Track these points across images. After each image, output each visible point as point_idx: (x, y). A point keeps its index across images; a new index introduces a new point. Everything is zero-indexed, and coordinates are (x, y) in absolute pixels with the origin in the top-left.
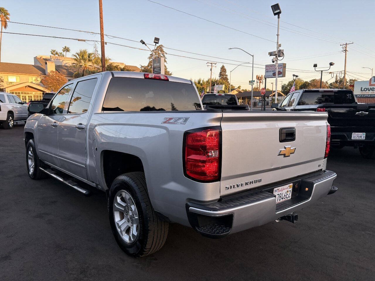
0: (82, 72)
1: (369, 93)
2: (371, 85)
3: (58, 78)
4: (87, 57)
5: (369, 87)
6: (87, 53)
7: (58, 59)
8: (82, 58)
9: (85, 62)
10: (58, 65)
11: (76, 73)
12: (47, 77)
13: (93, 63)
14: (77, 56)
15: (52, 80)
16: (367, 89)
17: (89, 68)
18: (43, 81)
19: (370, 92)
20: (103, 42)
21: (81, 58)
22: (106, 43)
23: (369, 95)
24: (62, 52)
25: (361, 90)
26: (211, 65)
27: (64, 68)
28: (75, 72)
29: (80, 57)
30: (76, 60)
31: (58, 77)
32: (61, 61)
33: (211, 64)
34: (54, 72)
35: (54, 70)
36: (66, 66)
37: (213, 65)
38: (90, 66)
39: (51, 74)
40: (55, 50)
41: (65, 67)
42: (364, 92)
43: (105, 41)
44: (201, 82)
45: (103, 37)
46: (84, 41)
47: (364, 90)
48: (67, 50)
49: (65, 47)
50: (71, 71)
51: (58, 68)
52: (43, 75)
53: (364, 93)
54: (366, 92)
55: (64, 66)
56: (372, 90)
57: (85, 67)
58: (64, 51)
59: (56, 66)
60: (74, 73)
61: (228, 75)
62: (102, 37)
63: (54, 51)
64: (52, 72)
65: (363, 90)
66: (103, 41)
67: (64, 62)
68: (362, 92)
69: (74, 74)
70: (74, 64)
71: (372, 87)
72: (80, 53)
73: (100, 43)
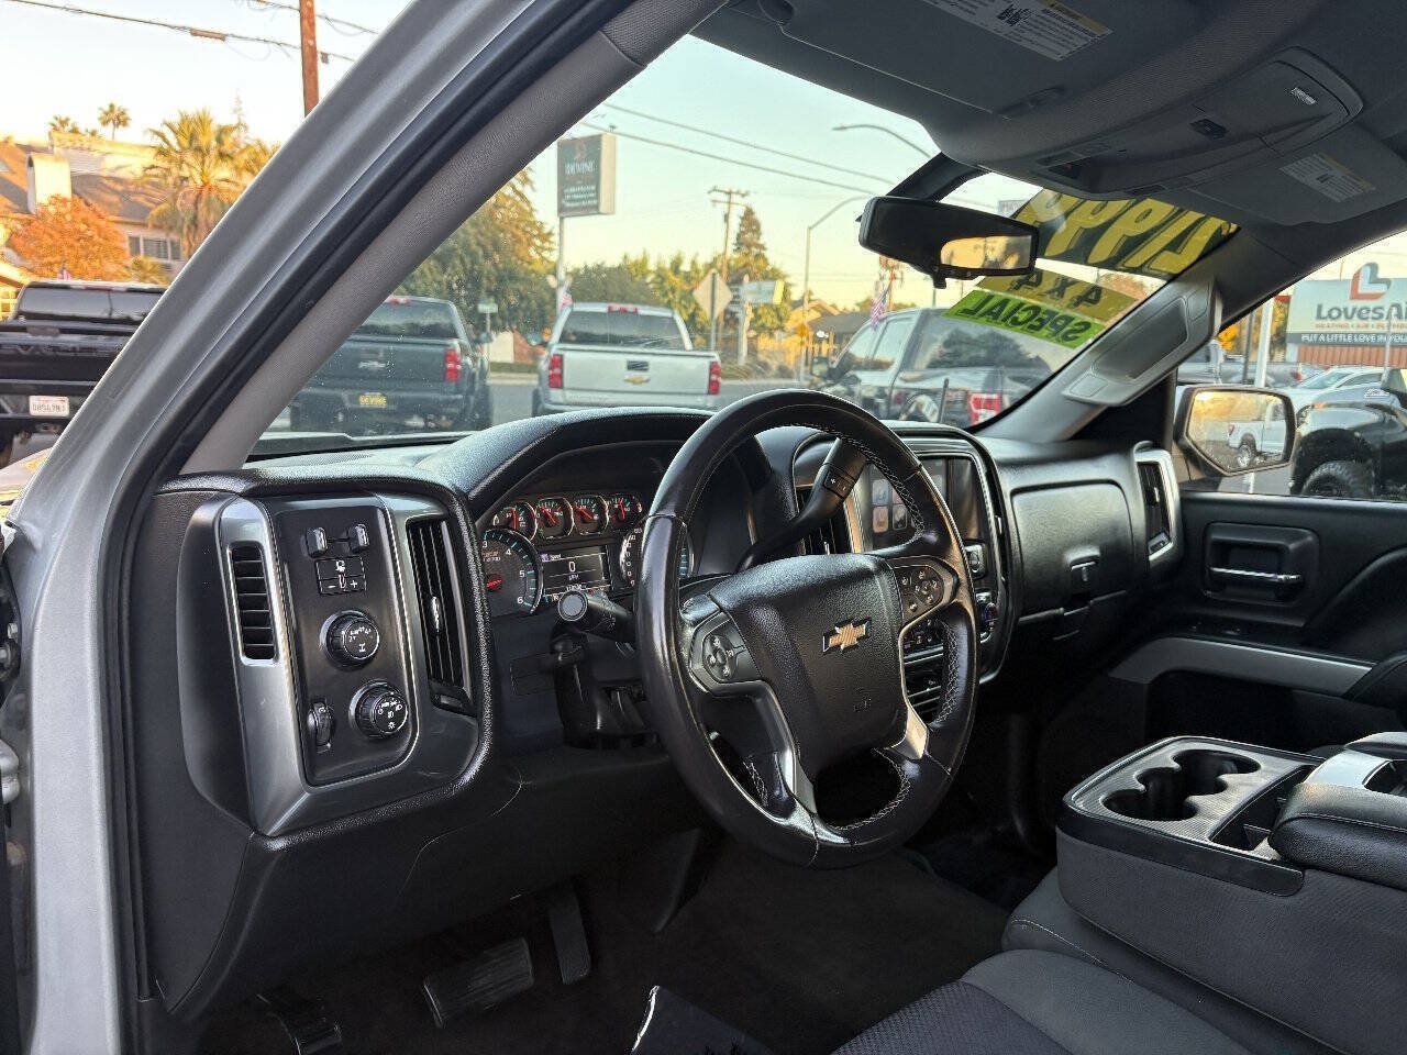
0: (190, 205)
1: (1346, 326)
2: (1356, 296)
3: (83, 227)
4: (214, 143)
5: (1351, 304)
6: (214, 127)
7: (82, 149)
8: (191, 144)
9: (203, 163)
10: (86, 171)
11: (163, 207)
12: (35, 223)
13: (236, 168)
14: (170, 136)
15: (57, 236)
16: (1342, 312)
17: (219, 191)
18: (18, 241)
19: (1350, 323)
20: (313, 49)
21: (185, 143)
22: (325, 58)
23: (1347, 334)
24: (97, 125)
25: (1319, 317)
26: (726, 198)
27: (109, 188)
28: (159, 204)
29: (179, 143)
30: (161, 152)
31: (85, 221)
32: (96, 155)
33: (727, 193)
34: (64, 201)
35: (66, 192)
36: (118, 180)
37: (735, 198)
38: (227, 180)
39: (52, 209)
40: (67, 119)
41: (110, 184)
42: (1329, 321)
43: (321, 47)
44: (685, 267)
45: (312, 25)
46: (222, 37)
47: (1330, 316)
48: (116, 118)
49: (112, 106)
50: (141, 199)
51: (84, 185)
52: (15, 215)
53: (1329, 326)
54: (1336, 322)
55: (108, 178)
56: (1360, 317)
57: (205, 184)
58: (105, 123)
59: (72, 177)
60: (150, 209)
61: (766, 246)
62: (306, 22)
63: (64, 123)
64: (56, 199)
65: (1324, 313)
66: (311, 42)
67: (110, 163)
68: (1320, 322)
69: (154, 212)
70: (154, 171)
71: (1360, 304)
72: (183, 121)
73: (298, 54)
